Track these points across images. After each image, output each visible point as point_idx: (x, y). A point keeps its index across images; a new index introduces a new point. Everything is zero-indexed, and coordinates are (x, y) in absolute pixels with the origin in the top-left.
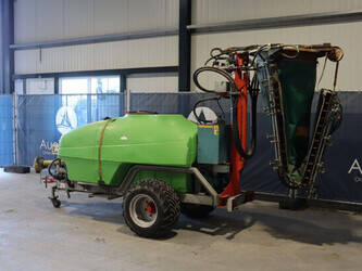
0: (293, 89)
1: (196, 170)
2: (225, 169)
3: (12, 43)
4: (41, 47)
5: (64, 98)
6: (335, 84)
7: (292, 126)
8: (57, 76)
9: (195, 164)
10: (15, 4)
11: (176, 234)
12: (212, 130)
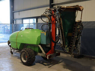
0: (66, 21)
1: (40, 46)
2: (49, 46)
3: (13, 11)
4: (19, 11)
5: (24, 24)
6: (81, 19)
7: (66, 33)
8: (23, 19)
9: (40, 44)
10: (14, 1)
11: (35, 64)
12: (44, 34)
